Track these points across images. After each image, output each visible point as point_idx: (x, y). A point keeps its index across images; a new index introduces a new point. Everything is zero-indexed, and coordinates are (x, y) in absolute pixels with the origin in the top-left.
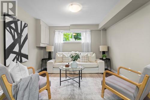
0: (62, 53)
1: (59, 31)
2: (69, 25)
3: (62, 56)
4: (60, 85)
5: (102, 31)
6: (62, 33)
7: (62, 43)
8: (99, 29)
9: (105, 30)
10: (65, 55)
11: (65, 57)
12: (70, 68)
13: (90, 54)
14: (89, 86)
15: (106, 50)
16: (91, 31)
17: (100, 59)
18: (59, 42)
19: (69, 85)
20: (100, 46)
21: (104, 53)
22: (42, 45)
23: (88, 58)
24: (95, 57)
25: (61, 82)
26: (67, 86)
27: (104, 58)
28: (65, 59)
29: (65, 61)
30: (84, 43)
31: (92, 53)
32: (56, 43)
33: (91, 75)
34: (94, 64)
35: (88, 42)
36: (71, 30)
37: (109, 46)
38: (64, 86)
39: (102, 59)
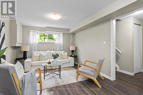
0: (39, 52)
1: (34, 32)
2: (45, 27)
3: (39, 55)
4: (44, 79)
5: (71, 34)
6: (37, 33)
7: (37, 43)
8: (70, 33)
9: (74, 34)
10: (42, 54)
11: (42, 56)
12: (52, 65)
13: (63, 53)
14: (66, 76)
15: (74, 49)
16: (63, 34)
17: (70, 56)
18: (34, 42)
19: (51, 78)
20: (70, 47)
21: (73, 51)
22: (17, 45)
23: (62, 56)
24: (67, 55)
25: (44, 76)
26: (50, 79)
27: (73, 56)
28: (42, 57)
29: (42, 59)
30: (57, 43)
31: (64, 51)
32: (30, 43)
33: (66, 68)
34: (67, 60)
35: (61, 43)
36: (46, 31)
37: (77, 46)
38: (48, 79)
39: (71, 56)
